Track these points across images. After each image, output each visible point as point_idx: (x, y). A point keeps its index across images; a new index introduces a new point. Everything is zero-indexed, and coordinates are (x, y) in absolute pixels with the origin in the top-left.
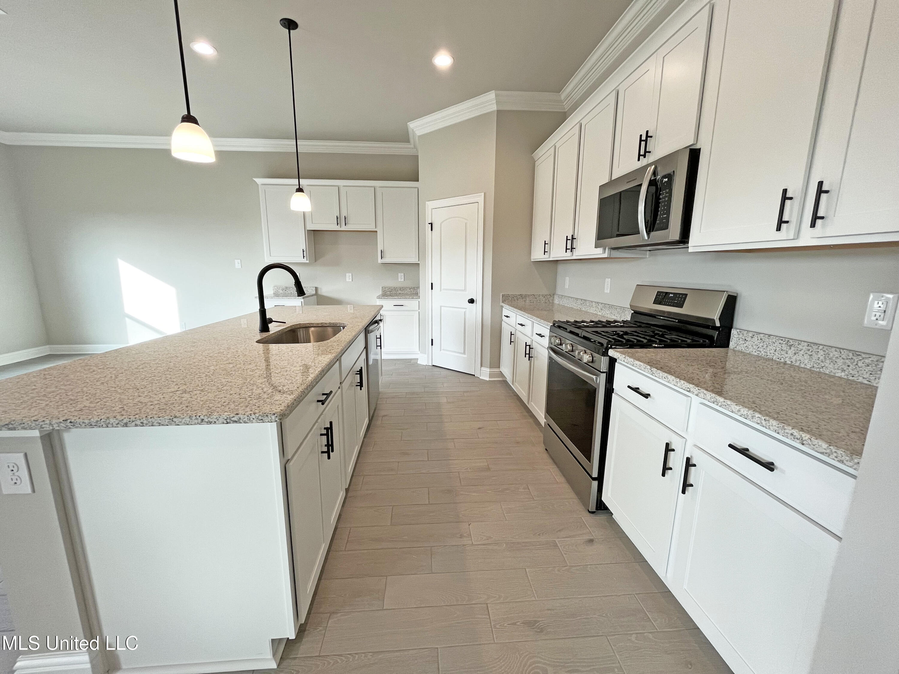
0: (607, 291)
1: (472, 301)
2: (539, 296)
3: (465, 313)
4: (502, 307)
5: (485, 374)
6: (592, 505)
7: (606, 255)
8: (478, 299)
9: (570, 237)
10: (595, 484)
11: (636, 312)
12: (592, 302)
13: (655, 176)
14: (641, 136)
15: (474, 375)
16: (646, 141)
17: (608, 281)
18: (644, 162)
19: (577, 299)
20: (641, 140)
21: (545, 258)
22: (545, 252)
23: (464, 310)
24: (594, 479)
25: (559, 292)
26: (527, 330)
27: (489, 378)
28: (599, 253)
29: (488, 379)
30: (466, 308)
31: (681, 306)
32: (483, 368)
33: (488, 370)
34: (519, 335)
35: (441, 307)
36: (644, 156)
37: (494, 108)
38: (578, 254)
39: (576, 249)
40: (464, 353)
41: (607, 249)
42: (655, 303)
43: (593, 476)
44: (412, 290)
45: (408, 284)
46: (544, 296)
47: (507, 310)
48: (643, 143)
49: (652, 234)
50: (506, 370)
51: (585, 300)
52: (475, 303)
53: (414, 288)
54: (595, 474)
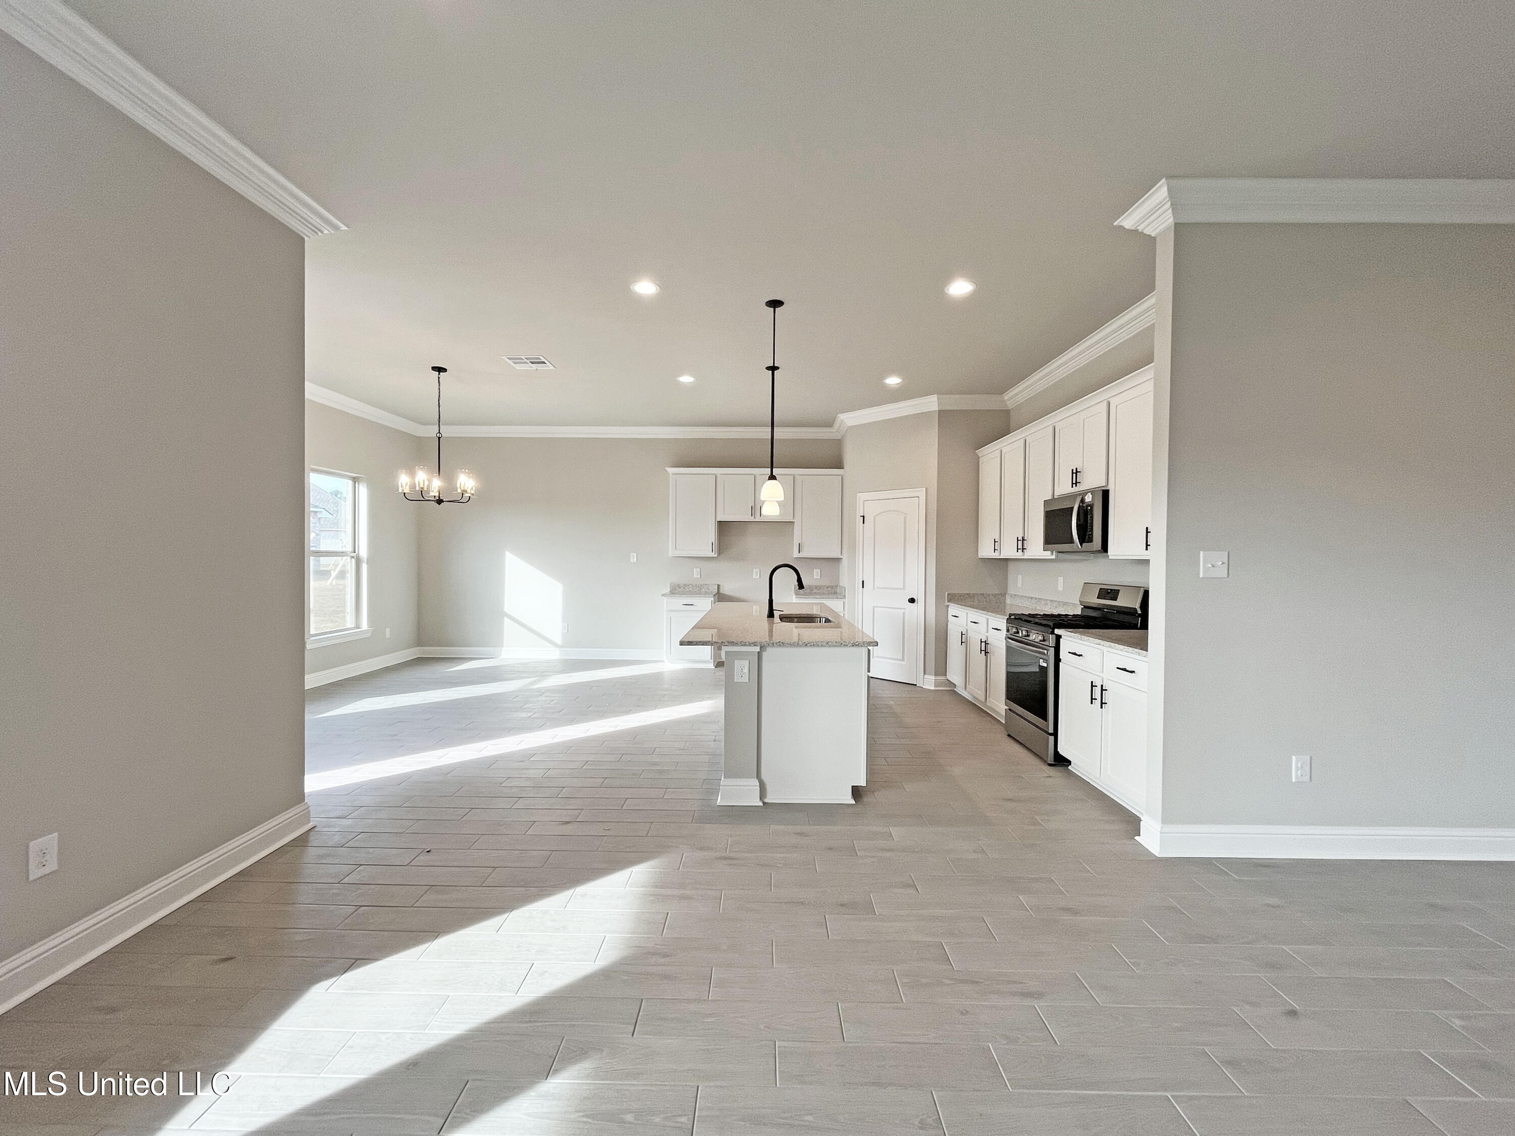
0: (1060, 588)
1: (912, 601)
2: (989, 595)
3: (904, 613)
4: (948, 606)
5: (929, 683)
6: (1051, 758)
7: (1053, 557)
8: (920, 598)
9: (1020, 538)
10: (1052, 738)
11: (1086, 607)
12: (1046, 600)
13: (1083, 503)
14: (1073, 470)
15: (916, 685)
16: (1076, 473)
17: (1061, 579)
18: (1075, 489)
19: (1032, 598)
20: (1073, 473)
21: (996, 555)
22: (995, 550)
23: (903, 611)
24: (1051, 734)
25: (1011, 590)
26: (982, 627)
27: (935, 687)
28: (1048, 555)
29: (933, 688)
30: (905, 609)
31: (1115, 599)
32: (926, 676)
33: (933, 677)
34: (970, 634)
35: (874, 607)
36: (1076, 484)
37: (937, 409)
38: (1028, 555)
39: (1027, 550)
40: (903, 660)
41: (1054, 553)
42: (1098, 598)
43: (1050, 732)
44: (829, 588)
45: (826, 582)
46: (995, 595)
47: (954, 609)
48: (1074, 475)
49: (1084, 544)
50: (955, 675)
51: (1040, 599)
52: (916, 602)
53: (832, 586)
54: (1051, 730)
